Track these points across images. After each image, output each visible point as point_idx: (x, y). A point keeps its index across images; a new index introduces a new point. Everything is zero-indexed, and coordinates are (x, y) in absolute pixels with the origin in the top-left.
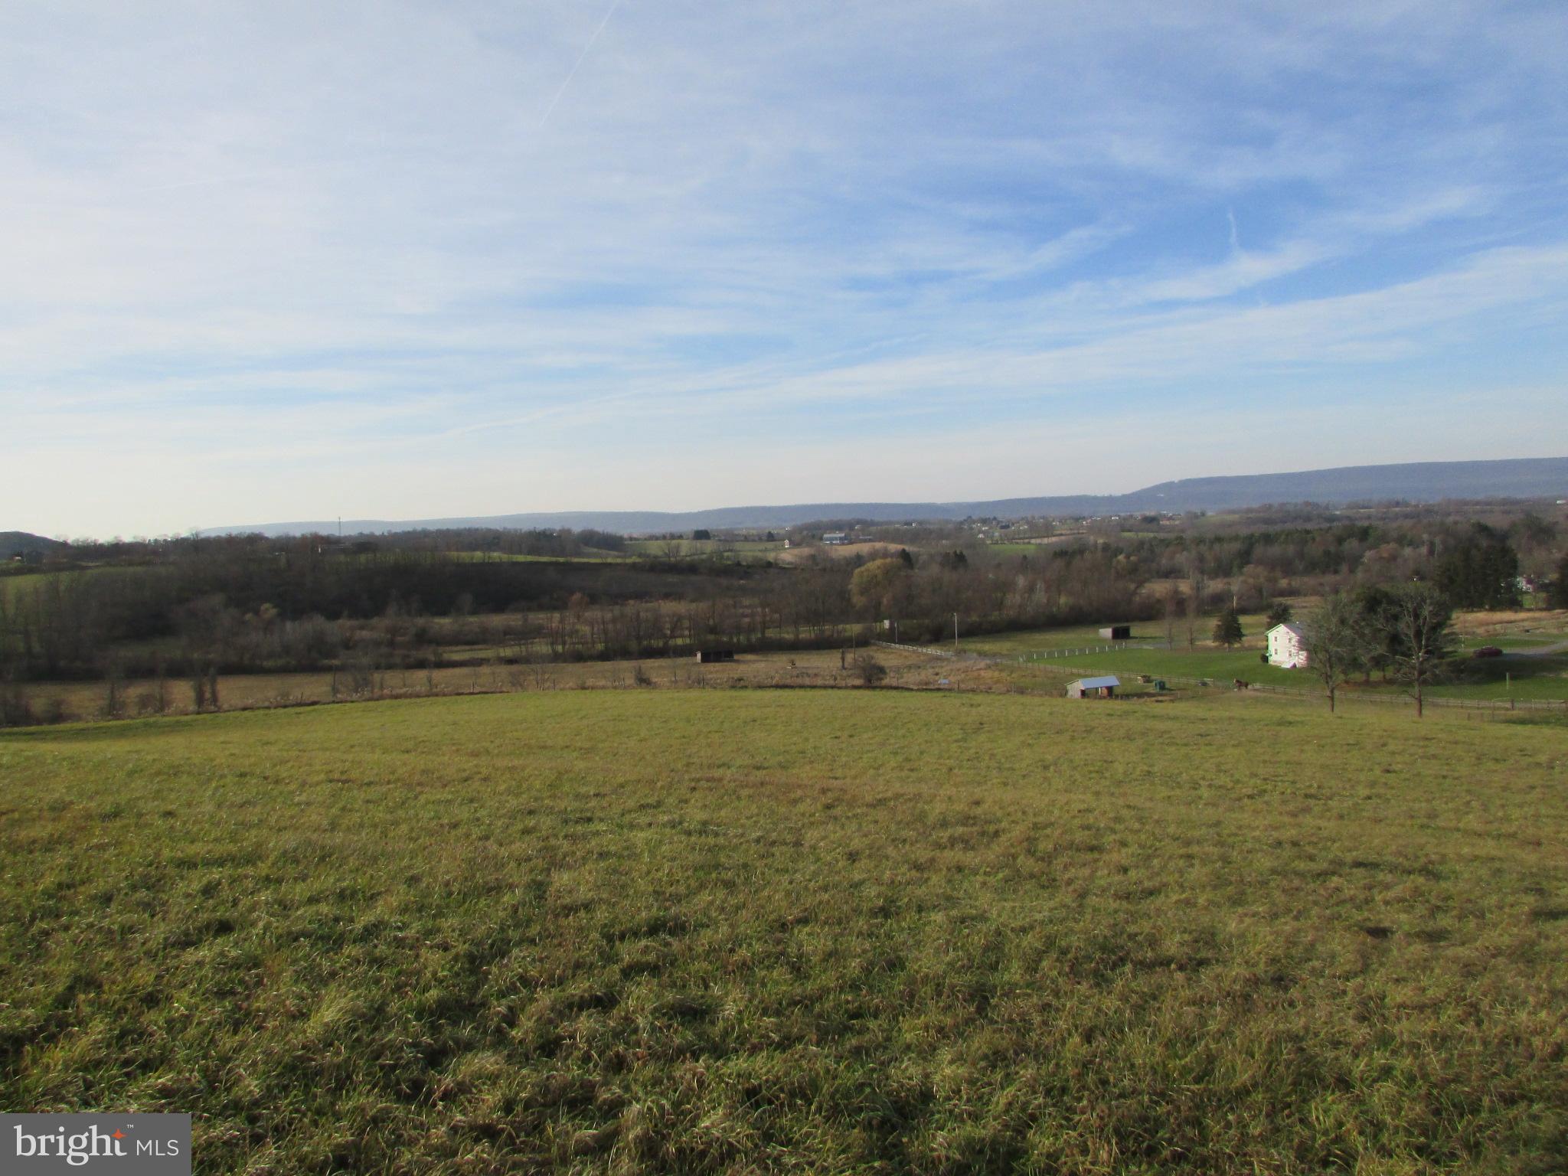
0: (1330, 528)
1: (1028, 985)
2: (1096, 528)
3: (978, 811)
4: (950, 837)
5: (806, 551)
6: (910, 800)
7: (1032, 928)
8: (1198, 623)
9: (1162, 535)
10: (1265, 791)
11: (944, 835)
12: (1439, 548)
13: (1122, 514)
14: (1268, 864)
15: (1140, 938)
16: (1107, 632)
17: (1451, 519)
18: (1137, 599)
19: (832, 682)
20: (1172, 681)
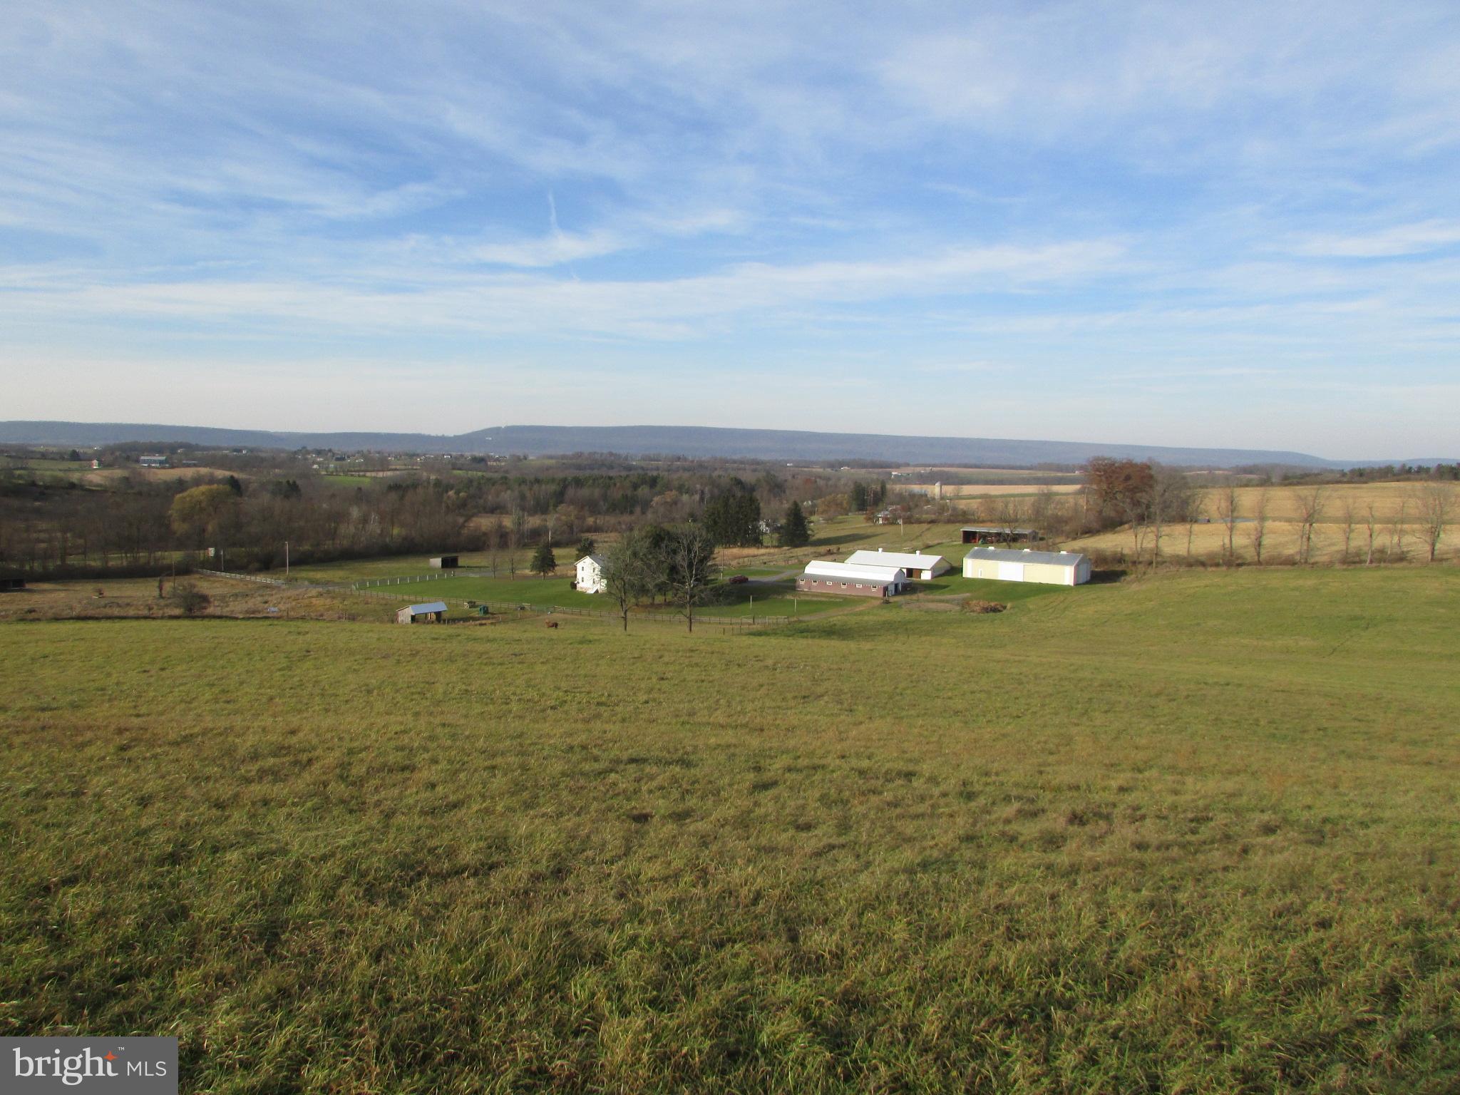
0: (628, 476)
1: (321, 915)
2: (428, 465)
3: (293, 740)
4: (258, 771)
5: (118, 473)
6: (220, 734)
7: (333, 854)
8: (517, 555)
9: (489, 475)
10: (566, 702)
11: (254, 768)
12: (707, 496)
13: (454, 454)
14: (560, 768)
15: (440, 851)
16: (437, 562)
17: (715, 474)
18: (465, 531)
19: (146, 612)
20: (494, 606)
